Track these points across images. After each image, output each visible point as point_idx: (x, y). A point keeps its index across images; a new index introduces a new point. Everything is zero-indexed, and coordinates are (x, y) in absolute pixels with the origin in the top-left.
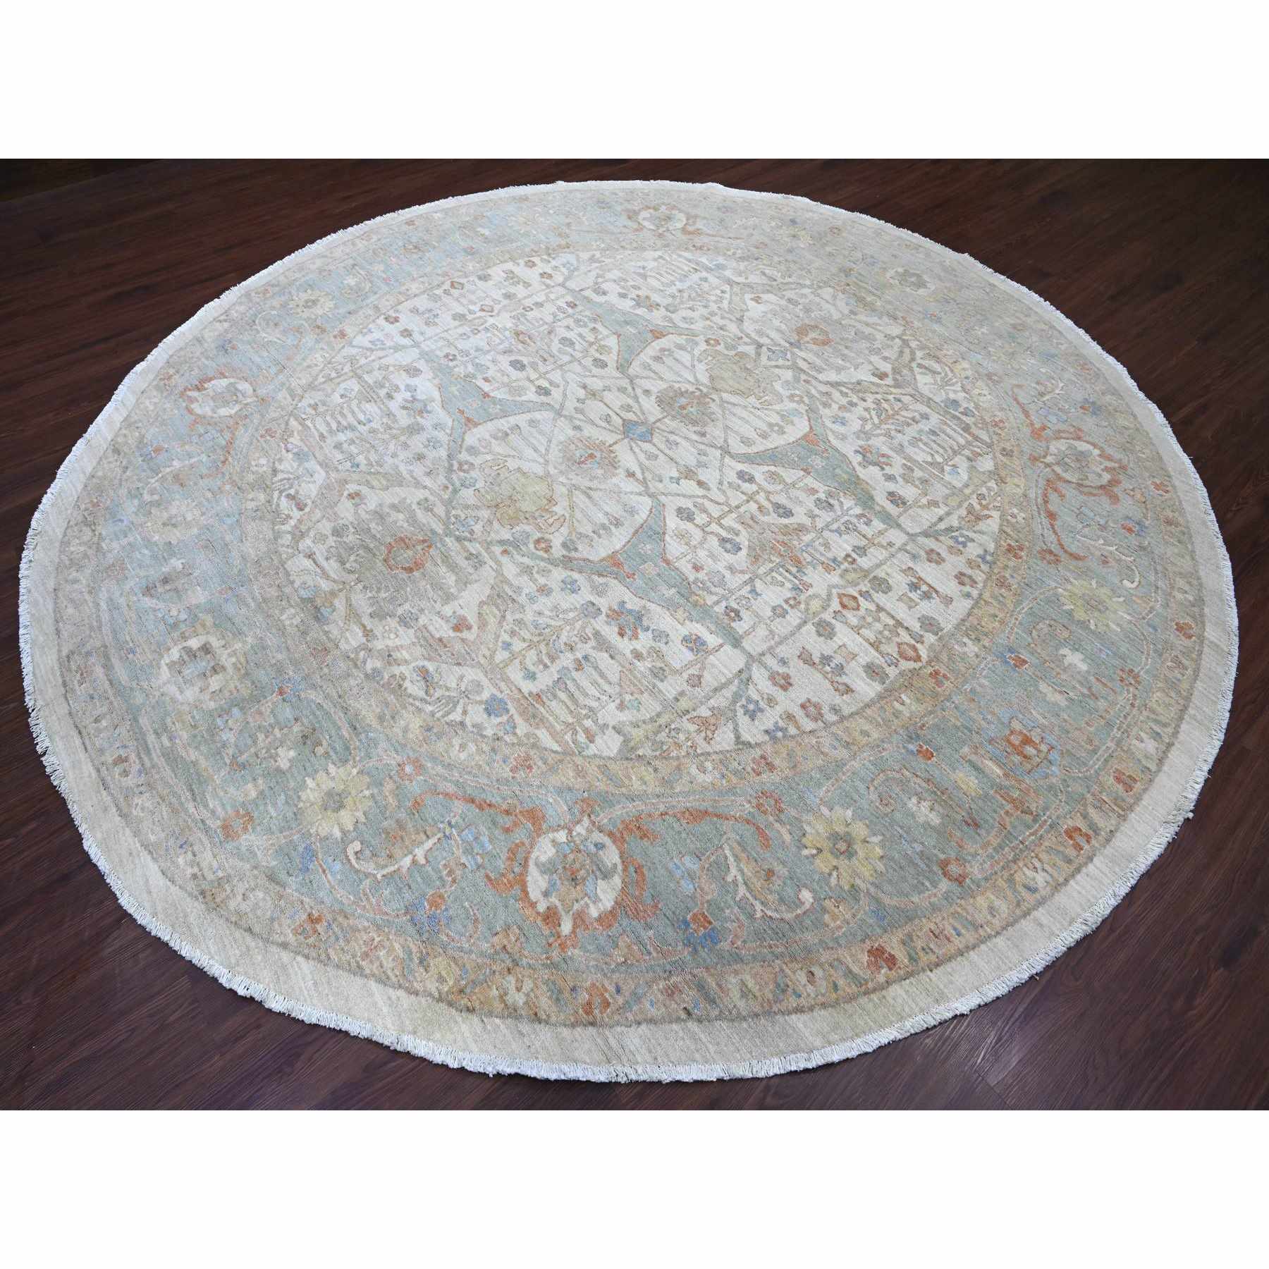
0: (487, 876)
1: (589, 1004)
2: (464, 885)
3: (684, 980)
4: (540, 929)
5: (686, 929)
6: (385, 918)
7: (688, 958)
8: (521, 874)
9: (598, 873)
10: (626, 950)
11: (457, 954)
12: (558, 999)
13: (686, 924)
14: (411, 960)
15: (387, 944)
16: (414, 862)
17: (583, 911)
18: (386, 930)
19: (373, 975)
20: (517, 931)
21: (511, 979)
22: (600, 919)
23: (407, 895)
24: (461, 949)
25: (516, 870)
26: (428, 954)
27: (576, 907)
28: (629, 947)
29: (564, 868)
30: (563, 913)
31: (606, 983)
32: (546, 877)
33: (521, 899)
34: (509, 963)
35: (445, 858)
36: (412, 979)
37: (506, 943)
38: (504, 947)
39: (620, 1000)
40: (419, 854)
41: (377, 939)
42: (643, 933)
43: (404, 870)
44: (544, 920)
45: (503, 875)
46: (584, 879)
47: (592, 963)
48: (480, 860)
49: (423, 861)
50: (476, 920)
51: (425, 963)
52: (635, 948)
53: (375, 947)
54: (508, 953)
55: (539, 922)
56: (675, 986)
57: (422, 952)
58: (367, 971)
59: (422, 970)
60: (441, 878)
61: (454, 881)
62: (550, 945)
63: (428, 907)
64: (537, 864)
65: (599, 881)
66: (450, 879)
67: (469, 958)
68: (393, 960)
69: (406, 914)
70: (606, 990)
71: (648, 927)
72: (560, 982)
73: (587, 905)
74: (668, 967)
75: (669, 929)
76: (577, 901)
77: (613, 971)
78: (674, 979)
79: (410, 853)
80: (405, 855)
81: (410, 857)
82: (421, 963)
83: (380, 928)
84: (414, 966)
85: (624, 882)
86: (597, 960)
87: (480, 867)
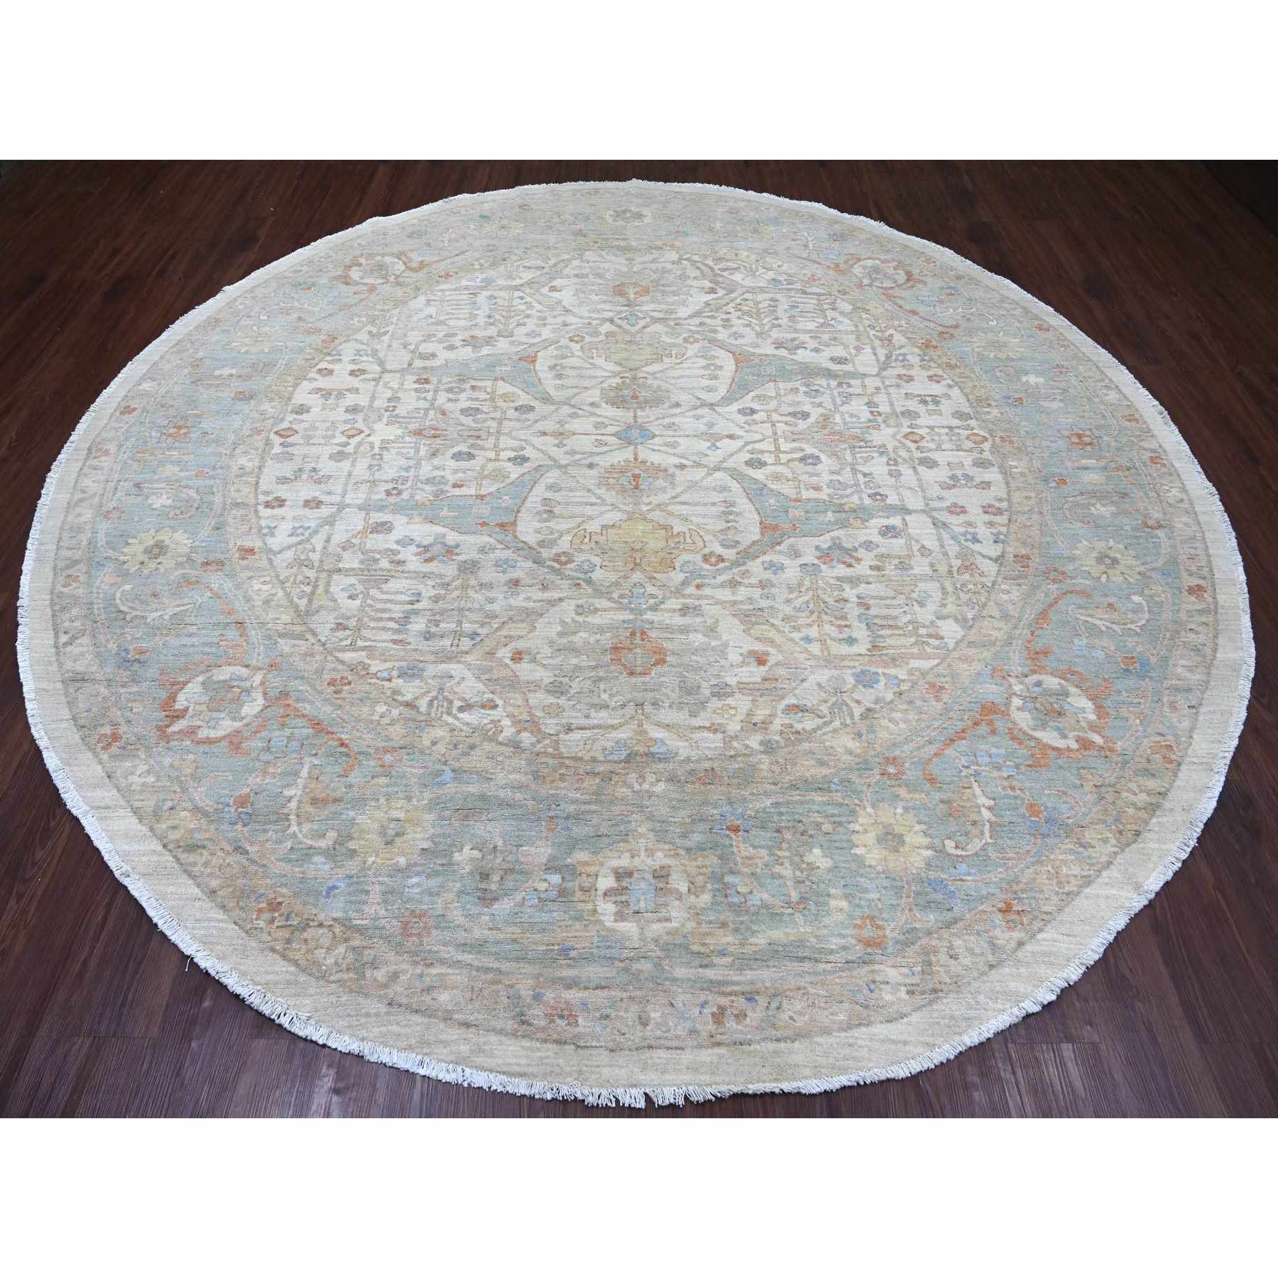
0: (1030, 766)
1: (1164, 758)
2: (1028, 785)
3: (1168, 695)
4: (1092, 756)
5: (1131, 673)
6: (1032, 853)
7: (1153, 684)
8: (1038, 743)
9: (1061, 697)
10: (1132, 715)
11: (1088, 819)
12: (1152, 774)
13: (1127, 670)
14: (1079, 853)
15: (1057, 863)
16: (989, 808)
17: (1089, 723)
18: (1044, 858)
19: (1081, 887)
20: (1085, 771)
21: (1124, 794)
22: (1099, 717)
23: (1020, 828)
24: (1085, 814)
25: (1032, 744)
26: (1079, 839)
27: (1083, 724)
28: (1129, 712)
29: (1045, 714)
30: (1085, 735)
31: (1153, 739)
32: (1048, 729)
33: (1060, 755)
34: (1111, 789)
35: (997, 786)
36: (1096, 860)
37: (1092, 783)
38: (1095, 786)
39: (1170, 738)
40: (984, 802)
41: (1050, 868)
42: (1122, 698)
43: (994, 819)
44: (1085, 749)
45: (1032, 755)
46: (1062, 707)
47: (1133, 739)
48: (1011, 764)
49: (992, 802)
50: (1064, 793)
51: (1086, 845)
52: (1132, 709)
53: (1056, 873)
54: (1102, 786)
55: (1085, 753)
56: (1170, 703)
57: (1075, 842)
58: (1075, 889)
59: (1090, 850)
60: (1014, 797)
61: (1021, 790)
62: (1106, 757)
63: (1037, 819)
64: (1035, 730)
65: (1068, 700)
66: (1018, 792)
67: (1095, 813)
68: (1074, 865)
69: (1035, 837)
70: (1159, 742)
71: (1118, 692)
72: (1140, 766)
73: (1084, 717)
74: (1155, 699)
75: (1126, 682)
76: (1079, 721)
77: (1145, 730)
78: (1165, 700)
79: (979, 807)
80: (980, 812)
81: (983, 809)
82: (1084, 847)
83: (1040, 862)
84: (1086, 854)
85: (1077, 687)
86: (1132, 735)
87: (1017, 767)
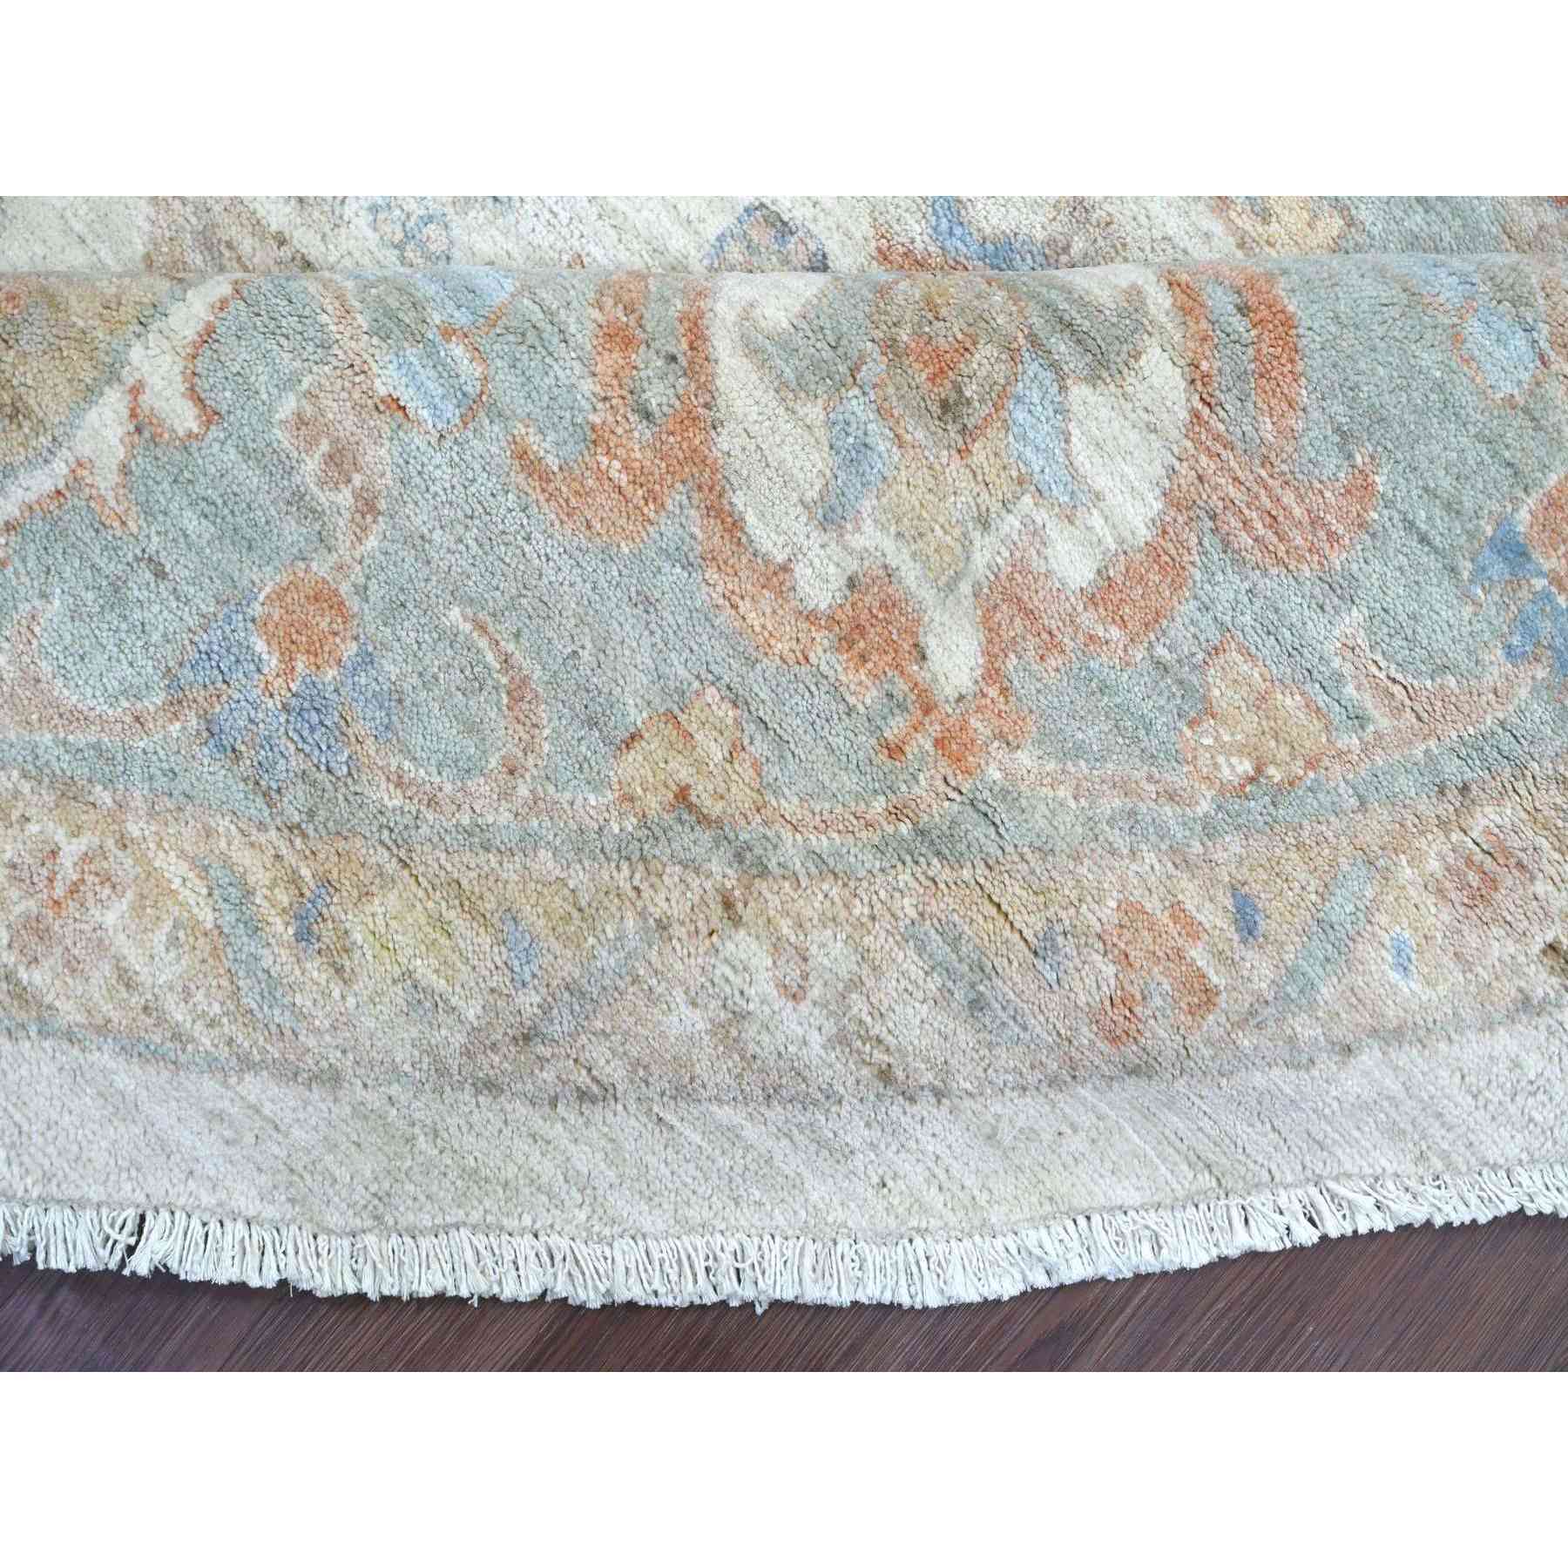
0: (523, 457)
1: (1123, 1001)
2: (419, 519)
3: (1534, 813)
4: (836, 690)
5: (1515, 583)
6: (78, 738)
7: (1538, 711)
8: (689, 419)
9: (1061, 347)
10: (1250, 722)
11: (469, 866)
12: (977, 1005)
13: (1514, 552)
14: (255, 928)
15: (124, 865)
16: (142, 425)
17: (1020, 566)
18: (105, 797)
19: (103, 1028)
20: (728, 713)
21: (744, 946)
22: (1103, 594)
23: (162, 616)
24: (478, 837)
25: (656, 396)
26: (326, 883)
27: (985, 555)
28: (1261, 701)
29: (890, 346)
30: (927, 595)
31: (1190, 893)
32: (814, 412)
33: (710, 558)
34: (721, 871)
35: (292, 381)
36: (287, 1021)
37: (684, 774)
38: (683, 794)
39: (1261, 970)
40: (155, 382)
41: (71, 850)
42: (1316, 627)
43: (106, 480)
44: (846, 643)
45: (596, 438)
46: (1001, 397)
47: (1112, 803)
48: (469, 369)
49: (185, 418)
50: (518, 692)
51: (327, 931)
52: (1290, 702)
53: (74, 890)
54: (704, 820)
55: (824, 656)
56: (1497, 851)
57: (295, 880)
58: (69, 1013)
59: (316, 971)
60: (298, 498)
61: (367, 506)
62: (895, 751)
63: (272, 662)
64: (752, 351)
65: (1079, 393)
66: (345, 498)
67: (526, 874)
68: (173, 942)
69: (175, 706)
70: (1193, 929)
71: (1342, 591)
72: (979, 926)
73: (1036, 533)
74: (1452, 769)
75: (1438, 592)
76: (984, 523)
77: (1210, 830)
78: (1486, 818)
79: (112, 375)
80: (90, 394)
81: (113, 403)
82: (304, 935)
83: (69, 792)
84: (279, 957)
85: (1198, 379)
86: (1123, 787)
87: (475, 406)
